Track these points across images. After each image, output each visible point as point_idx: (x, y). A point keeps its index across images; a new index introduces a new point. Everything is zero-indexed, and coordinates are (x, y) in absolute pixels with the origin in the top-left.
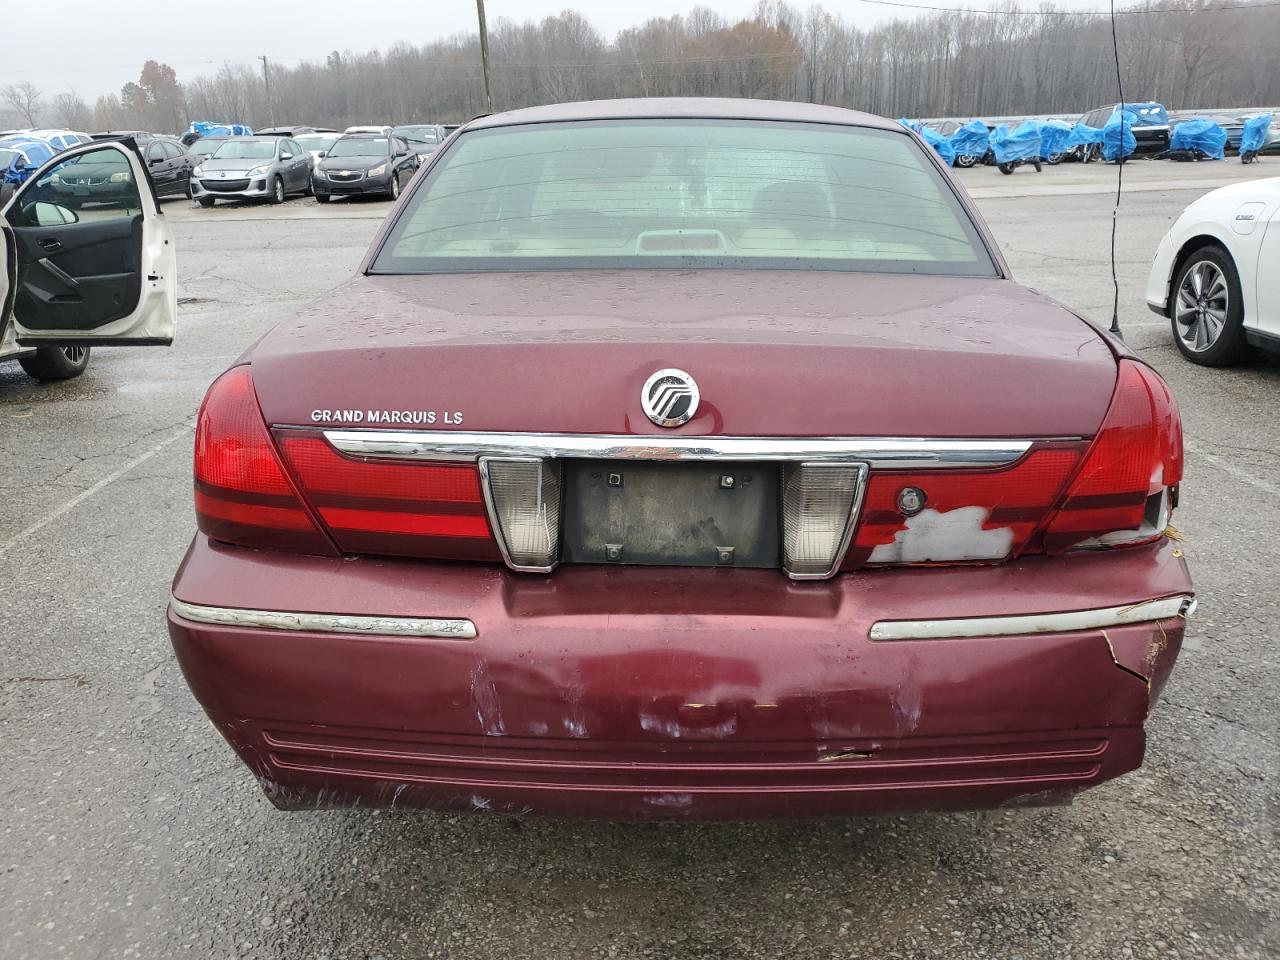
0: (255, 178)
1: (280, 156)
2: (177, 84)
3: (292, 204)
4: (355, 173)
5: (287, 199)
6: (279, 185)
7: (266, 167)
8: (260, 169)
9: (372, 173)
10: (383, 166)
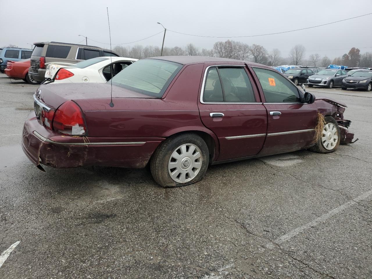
0: (324, 80)
1: (336, 75)
2: (359, 54)
3: (334, 89)
4: (355, 81)
5: (333, 88)
6: (332, 83)
7: (328, 78)
8: (326, 78)
9: (361, 82)
10: (366, 80)
